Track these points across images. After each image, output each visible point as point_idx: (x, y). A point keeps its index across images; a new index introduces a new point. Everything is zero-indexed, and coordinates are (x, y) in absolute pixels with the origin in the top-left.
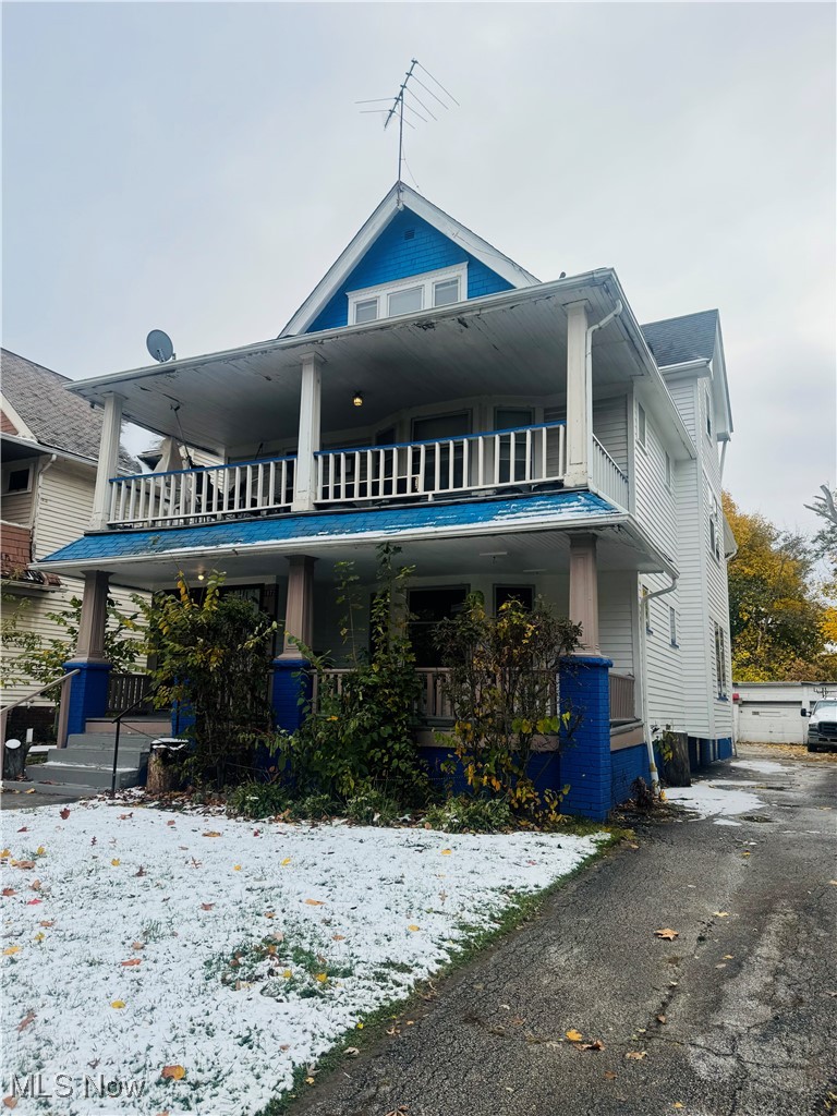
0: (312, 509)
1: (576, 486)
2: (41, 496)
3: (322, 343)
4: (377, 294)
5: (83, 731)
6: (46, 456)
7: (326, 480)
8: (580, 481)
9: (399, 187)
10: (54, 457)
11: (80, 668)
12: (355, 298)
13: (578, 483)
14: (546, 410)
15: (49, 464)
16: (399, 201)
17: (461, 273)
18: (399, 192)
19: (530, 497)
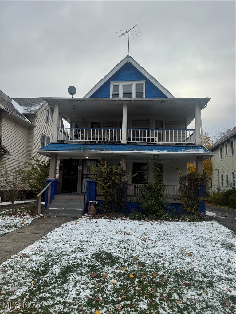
0: (126, 143)
1: (199, 145)
2: (3, 125)
3: (133, 101)
4: (120, 83)
5: (54, 199)
6: (6, 113)
7: (130, 135)
8: (200, 144)
9: (128, 56)
10: (9, 113)
11: (53, 181)
12: (112, 84)
13: (199, 144)
14: (166, 121)
15: (7, 115)
16: (128, 60)
17: (143, 83)
18: (128, 58)
19: (187, 146)
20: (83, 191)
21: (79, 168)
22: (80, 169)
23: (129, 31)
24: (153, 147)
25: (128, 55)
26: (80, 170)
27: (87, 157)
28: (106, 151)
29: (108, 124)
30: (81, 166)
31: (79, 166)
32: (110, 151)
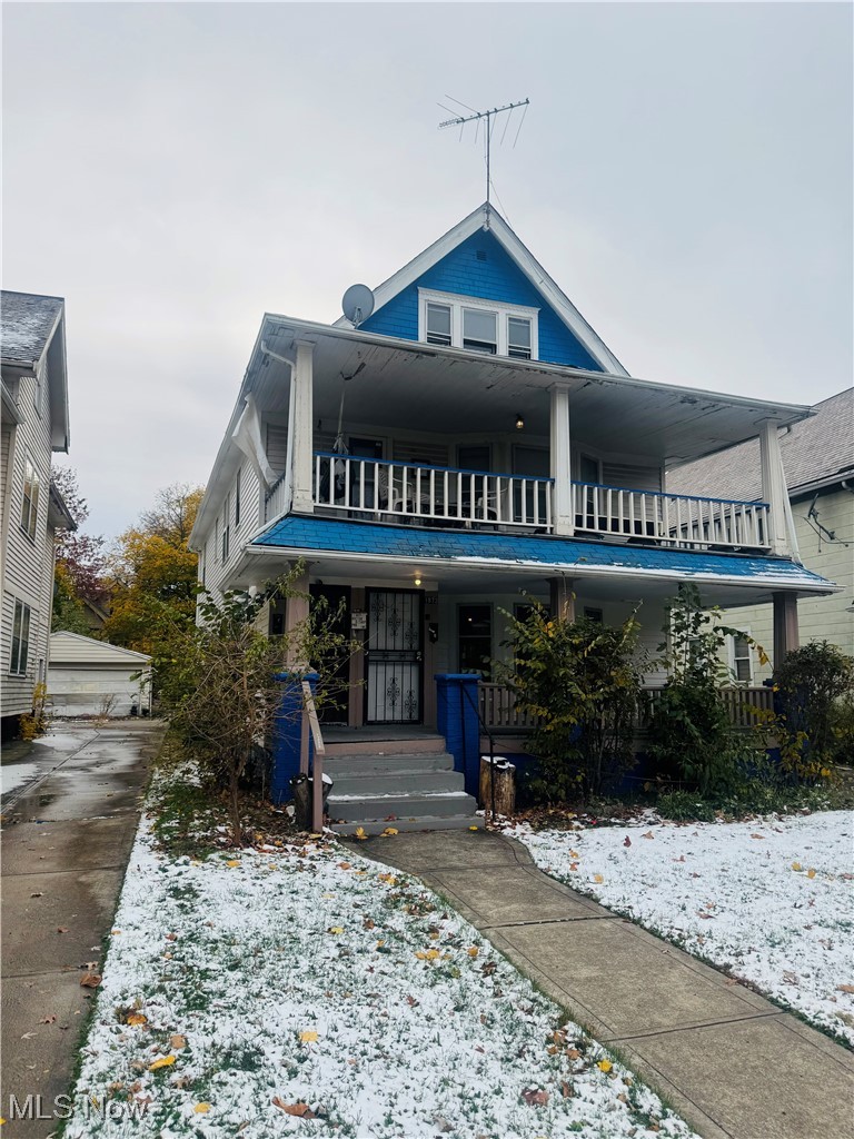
0: (572, 533)
1: (783, 556)
4: (452, 302)
8: (786, 553)
12: (426, 297)
14: (604, 463)
16: (488, 222)
17: (531, 315)
18: (488, 212)
19: (755, 558)
20: (371, 717)
21: (353, 622)
22: (359, 626)
23: (488, 114)
24: (645, 554)
25: (487, 203)
26: (357, 631)
27: (418, 582)
28: (525, 562)
29: (413, 450)
30: (364, 616)
31: (353, 615)
32: (539, 563)
